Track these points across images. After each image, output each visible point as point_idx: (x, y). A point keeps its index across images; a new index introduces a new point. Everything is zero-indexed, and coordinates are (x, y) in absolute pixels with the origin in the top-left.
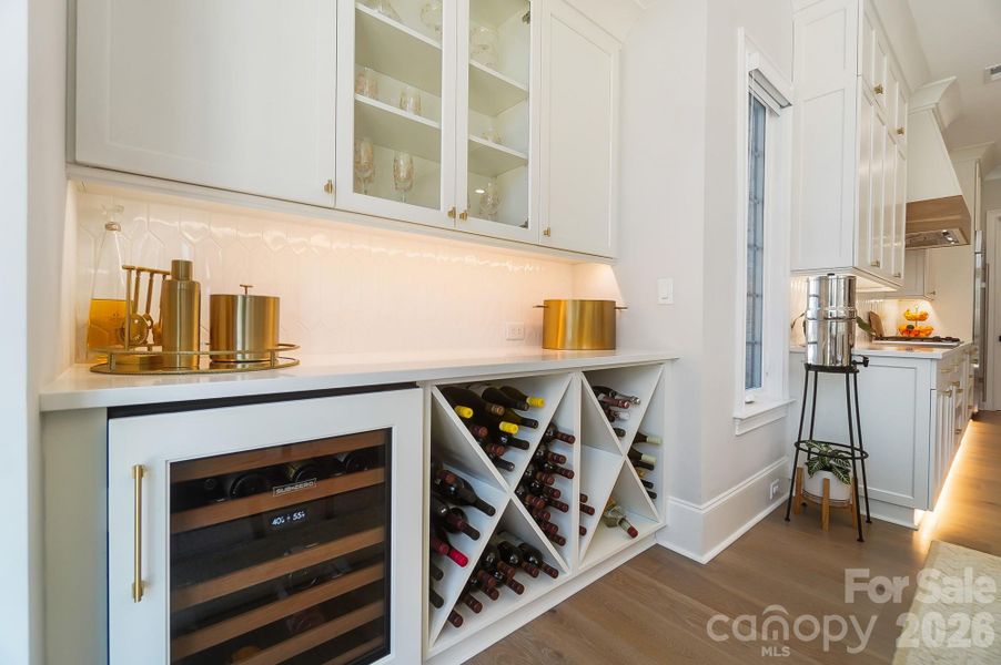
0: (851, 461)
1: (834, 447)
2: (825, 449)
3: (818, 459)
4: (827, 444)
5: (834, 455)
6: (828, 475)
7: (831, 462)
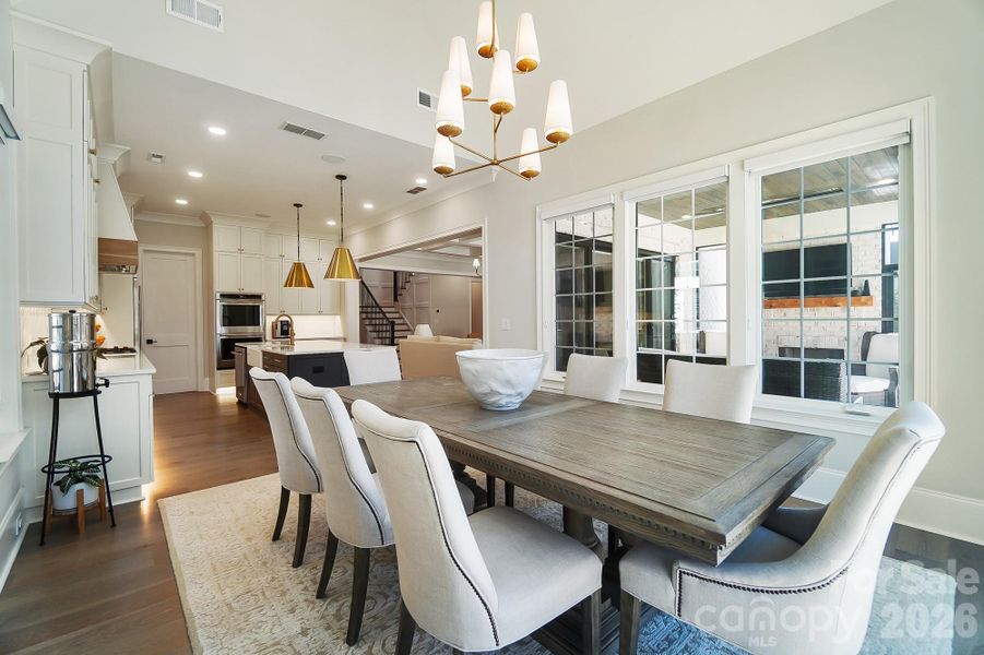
0: (101, 467)
1: (81, 461)
2: (74, 465)
3: (69, 476)
4: (75, 460)
5: (85, 467)
6: (81, 486)
7: (84, 473)
